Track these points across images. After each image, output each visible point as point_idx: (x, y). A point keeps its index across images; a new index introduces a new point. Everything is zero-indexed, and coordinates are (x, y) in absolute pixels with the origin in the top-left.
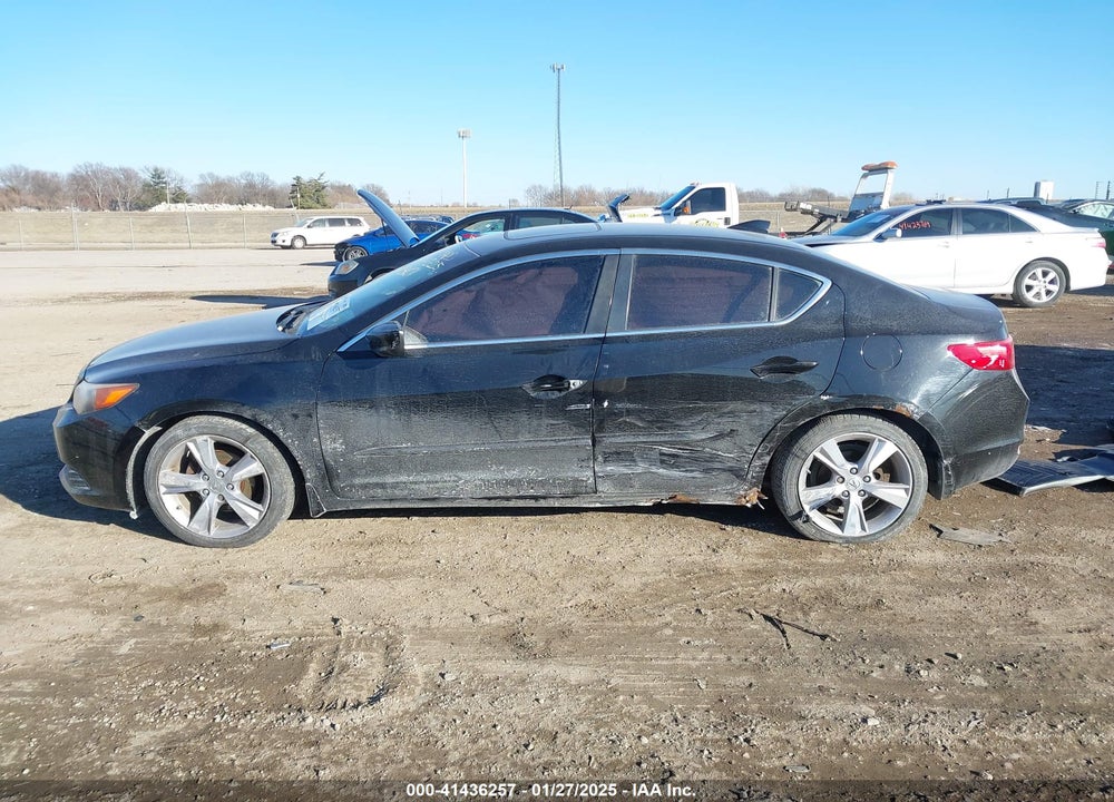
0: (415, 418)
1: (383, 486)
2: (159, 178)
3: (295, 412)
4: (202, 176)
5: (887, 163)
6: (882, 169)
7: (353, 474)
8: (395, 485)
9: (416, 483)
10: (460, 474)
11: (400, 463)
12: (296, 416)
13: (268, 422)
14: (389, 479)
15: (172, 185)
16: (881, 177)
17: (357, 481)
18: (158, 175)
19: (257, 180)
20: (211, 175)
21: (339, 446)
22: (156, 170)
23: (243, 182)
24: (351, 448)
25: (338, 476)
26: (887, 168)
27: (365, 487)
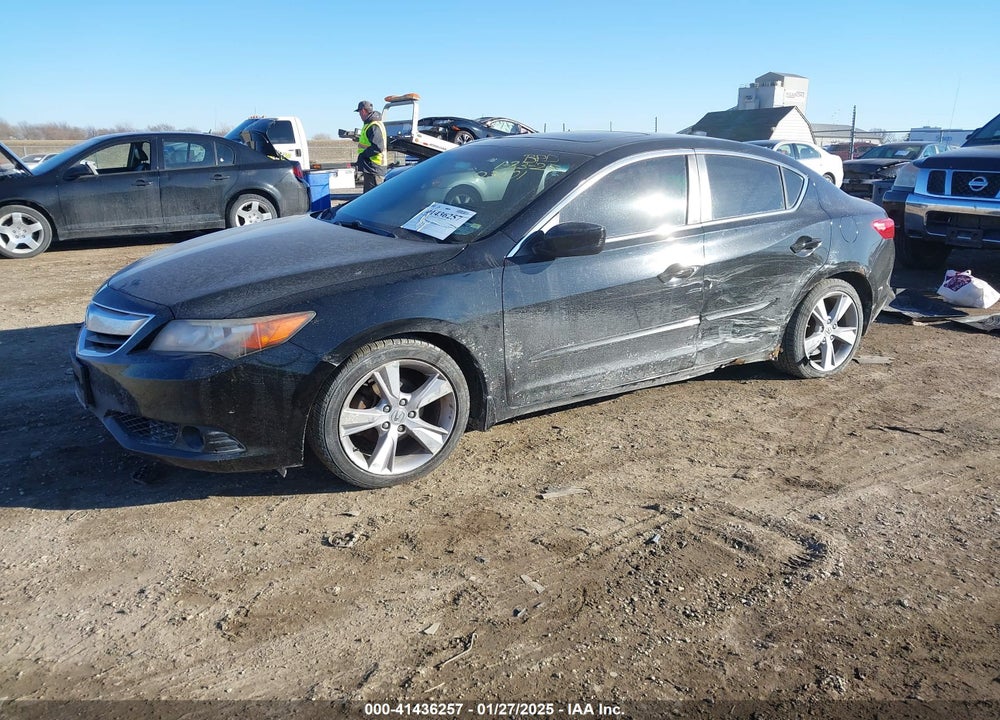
0: (581, 316)
1: (547, 388)
3: (485, 323)
5: (412, 95)
6: (408, 100)
7: (525, 381)
8: (557, 386)
9: (574, 380)
10: (607, 366)
11: (565, 363)
12: (486, 327)
13: (463, 337)
14: (554, 381)
16: (409, 107)
17: (529, 387)
21: (519, 354)
24: (529, 352)
25: (513, 384)
26: (412, 100)
27: (534, 391)
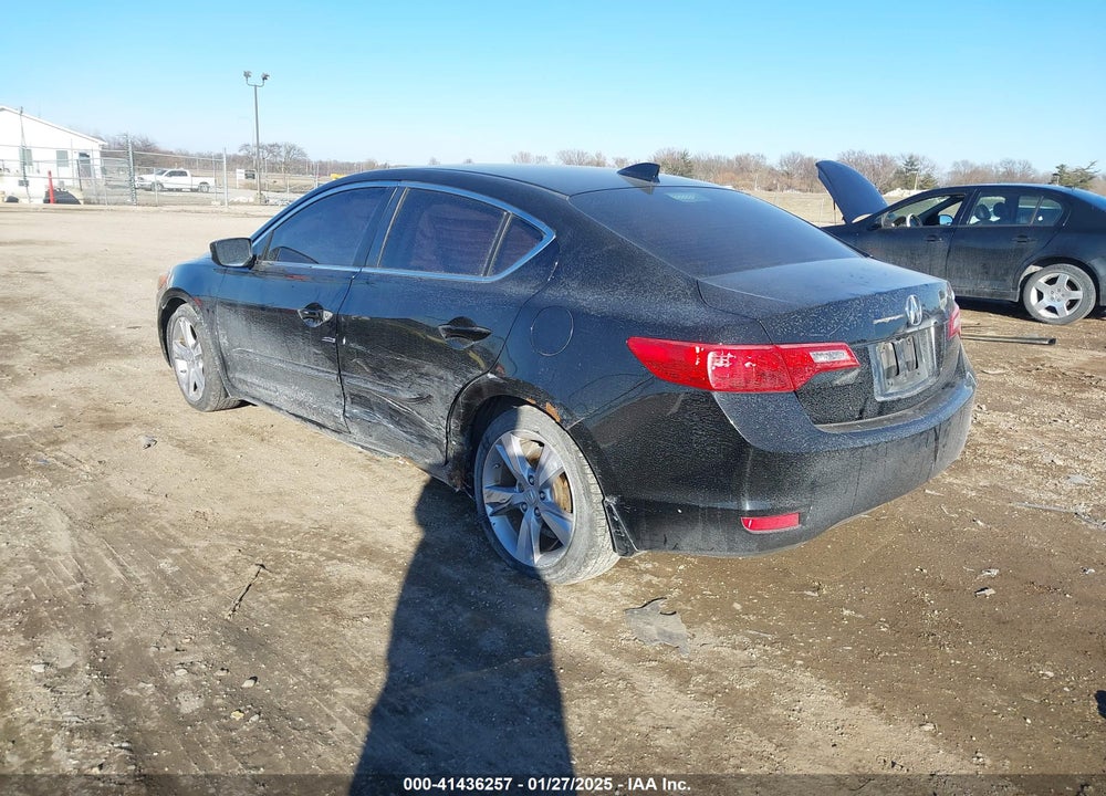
2: (912, 164)
3: (208, 308)
4: (956, 164)
7: (236, 369)
12: (208, 311)
15: (924, 172)
17: (237, 375)
18: (911, 163)
19: (1017, 169)
20: (965, 163)
21: (226, 342)
22: (910, 158)
23: (1002, 170)
25: (229, 367)
